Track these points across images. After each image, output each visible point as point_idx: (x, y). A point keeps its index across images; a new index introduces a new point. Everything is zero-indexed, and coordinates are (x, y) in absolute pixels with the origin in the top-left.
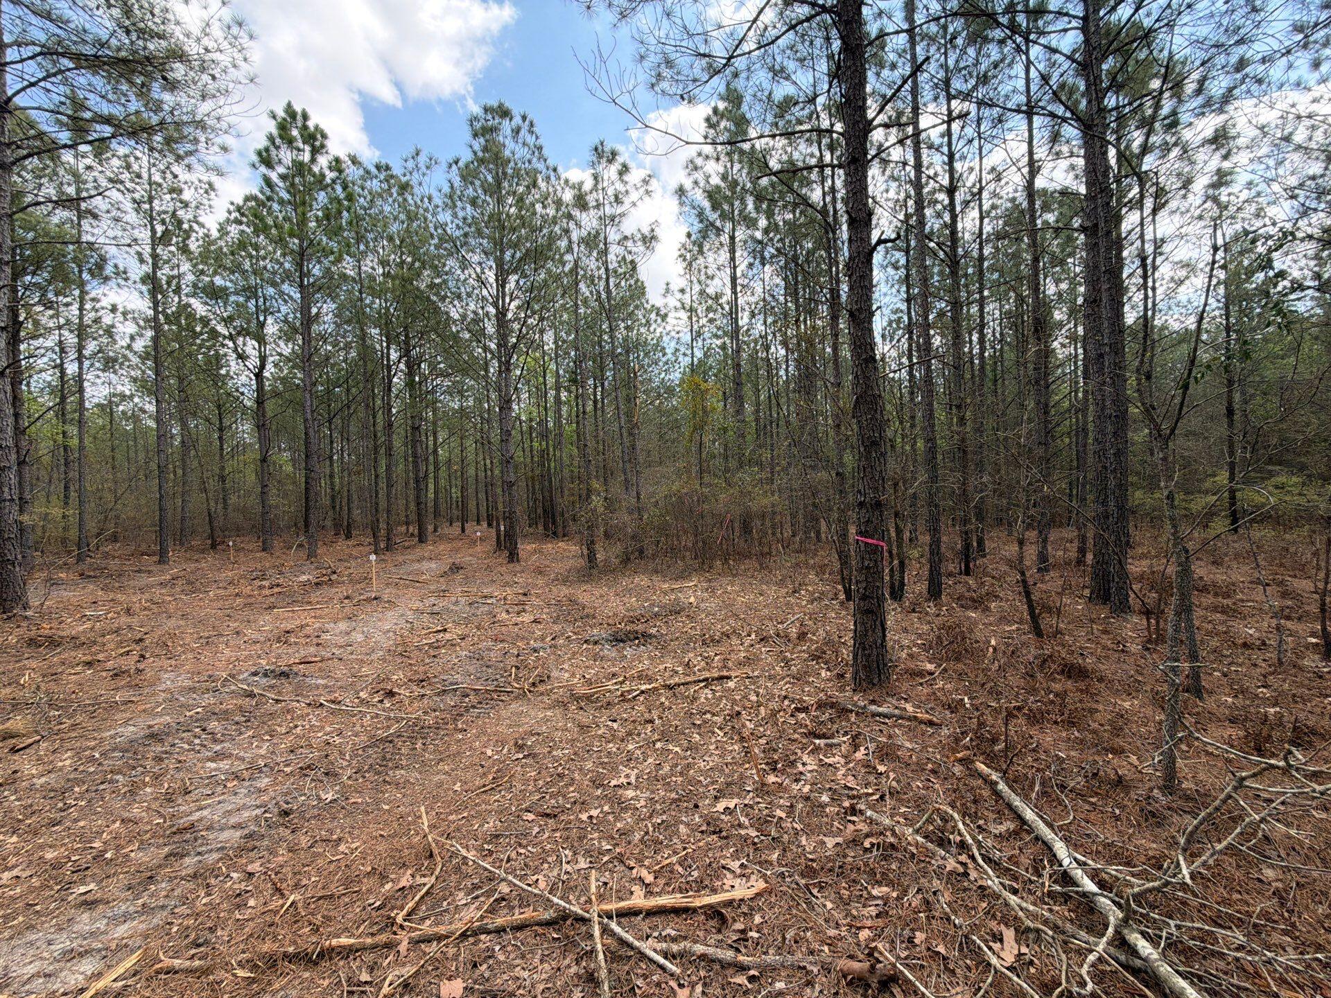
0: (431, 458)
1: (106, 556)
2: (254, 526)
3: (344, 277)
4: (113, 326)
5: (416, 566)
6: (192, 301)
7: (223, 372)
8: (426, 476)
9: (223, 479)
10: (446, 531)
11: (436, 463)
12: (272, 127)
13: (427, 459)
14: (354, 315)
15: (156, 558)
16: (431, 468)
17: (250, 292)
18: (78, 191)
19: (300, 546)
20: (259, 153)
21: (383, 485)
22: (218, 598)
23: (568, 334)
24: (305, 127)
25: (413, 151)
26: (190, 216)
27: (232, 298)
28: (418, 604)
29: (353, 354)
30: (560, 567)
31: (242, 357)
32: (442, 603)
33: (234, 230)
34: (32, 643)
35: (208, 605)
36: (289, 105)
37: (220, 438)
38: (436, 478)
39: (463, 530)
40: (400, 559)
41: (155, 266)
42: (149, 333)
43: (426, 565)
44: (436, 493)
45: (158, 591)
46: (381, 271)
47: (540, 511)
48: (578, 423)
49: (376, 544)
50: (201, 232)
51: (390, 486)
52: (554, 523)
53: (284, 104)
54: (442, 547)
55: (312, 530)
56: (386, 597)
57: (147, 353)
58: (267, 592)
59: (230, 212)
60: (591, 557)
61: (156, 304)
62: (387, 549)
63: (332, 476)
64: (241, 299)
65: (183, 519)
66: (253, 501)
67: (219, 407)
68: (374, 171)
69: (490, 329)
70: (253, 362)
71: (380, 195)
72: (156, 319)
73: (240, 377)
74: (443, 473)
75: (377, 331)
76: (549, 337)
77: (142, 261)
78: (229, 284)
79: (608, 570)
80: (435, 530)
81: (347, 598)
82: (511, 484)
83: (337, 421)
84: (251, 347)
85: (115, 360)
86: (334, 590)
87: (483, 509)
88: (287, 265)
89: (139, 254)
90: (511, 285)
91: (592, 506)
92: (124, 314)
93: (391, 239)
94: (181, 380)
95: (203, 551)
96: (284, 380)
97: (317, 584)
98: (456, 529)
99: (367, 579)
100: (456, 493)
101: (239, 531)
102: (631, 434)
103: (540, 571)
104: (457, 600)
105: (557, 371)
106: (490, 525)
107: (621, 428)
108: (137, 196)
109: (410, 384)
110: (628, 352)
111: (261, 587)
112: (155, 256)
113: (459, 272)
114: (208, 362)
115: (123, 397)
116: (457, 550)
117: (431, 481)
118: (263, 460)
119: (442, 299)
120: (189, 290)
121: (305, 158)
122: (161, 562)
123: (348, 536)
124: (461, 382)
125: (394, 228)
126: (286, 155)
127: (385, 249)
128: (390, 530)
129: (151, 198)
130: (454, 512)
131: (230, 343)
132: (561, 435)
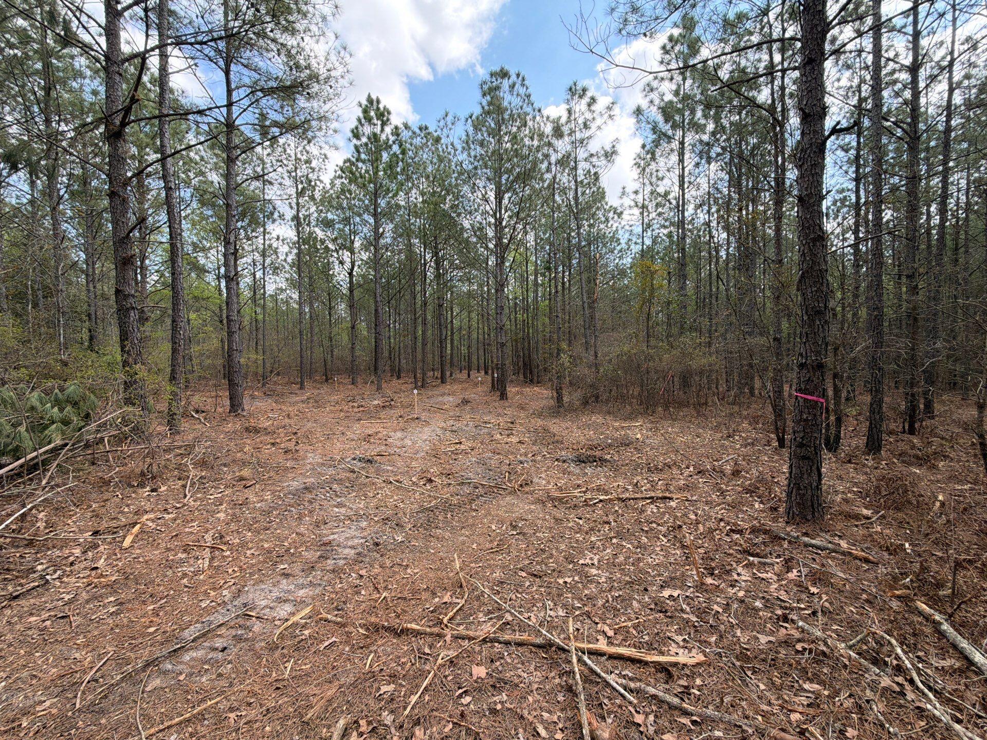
0: (449, 326)
1: (275, 383)
2: (347, 369)
3: (398, 206)
4: (277, 248)
5: (440, 399)
6: (316, 229)
7: (331, 272)
8: (446, 337)
9: (331, 339)
10: (459, 376)
11: (452, 326)
12: (359, 113)
13: (446, 327)
14: (404, 232)
15: (298, 386)
16: (449, 333)
17: (347, 221)
18: (263, 170)
19: (372, 382)
20: (352, 131)
21: (419, 344)
22: (332, 412)
23: (544, 234)
24: (378, 109)
25: (443, 113)
26: (315, 177)
27: (337, 226)
28: (443, 424)
29: (403, 257)
30: (536, 405)
31: (342, 263)
32: (458, 425)
33: (338, 182)
34: (247, 430)
35: (326, 415)
36: (369, 96)
37: (330, 314)
38: (452, 340)
39: (469, 376)
40: (430, 393)
41: (298, 211)
42: (295, 251)
43: (446, 399)
44: (452, 349)
45: (301, 405)
46: (421, 200)
47: (521, 364)
48: (550, 299)
49: (416, 383)
50: (321, 186)
51: (424, 344)
52: (531, 373)
53: (366, 96)
54: (456, 387)
55: (379, 372)
56: (423, 418)
57: (293, 263)
58: (356, 410)
59: (336, 172)
60: (559, 399)
61: (298, 233)
62: (422, 386)
63: (389, 338)
64: (341, 226)
65: (311, 363)
66: (347, 352)
67: (329, 294)
68: (418, 131)
69: (490, 233)
70: (348, 265)
71: (422, 148)
72: (298, 242)
73: (340, 275)
74: (456, 337)
75: (417, 241)
76: (531, 237)
77: (291, 208)
78: (335, 217)
79: (571, 409)
80: (451, 375)
81: (401, 417)
82: (503, 345)
83: (393, 302)
84: (346, 255)
85: (278, 268)
86: (393, 411)
87: (482, 362)
88: (367, 202)
89: (290, 203)
90: (505, 201)
91: (561, 361)
92: (283, 240)
93: (427, 177)
94: (310, 278)
95: (321, 383)
96: (363, 276)
97: (383, 407)
98: (464, 375)
99: (411, 405)
100: (464, 350)
101: (339, 372)
102: (590, 307)
103: (522, 408)
104: (467, 423)
105: (536, 262)
106: (486, 373)
107: (584, 303)
108: (289, 168)
109: (438, 276)
110: (589, 244)
111: (353, 407)
112: (298, 204)
113: (470, 195)
114: (324, 267)
115: (282, 290)
116: (466, 389)
117: (449, 341)
118: (353, 327)
119: (459, 215)
120: (314, 223)
121: (378, 129)
122: (301, 388)
123: (399, 377)
124: (469, 273)
125: (430, 169)
126: (367, 130)
127: (424, 184)
128: (424, 374)
129: (296, 168)
130: (463, 363)
131: (335, 254)
132: (537, 309)
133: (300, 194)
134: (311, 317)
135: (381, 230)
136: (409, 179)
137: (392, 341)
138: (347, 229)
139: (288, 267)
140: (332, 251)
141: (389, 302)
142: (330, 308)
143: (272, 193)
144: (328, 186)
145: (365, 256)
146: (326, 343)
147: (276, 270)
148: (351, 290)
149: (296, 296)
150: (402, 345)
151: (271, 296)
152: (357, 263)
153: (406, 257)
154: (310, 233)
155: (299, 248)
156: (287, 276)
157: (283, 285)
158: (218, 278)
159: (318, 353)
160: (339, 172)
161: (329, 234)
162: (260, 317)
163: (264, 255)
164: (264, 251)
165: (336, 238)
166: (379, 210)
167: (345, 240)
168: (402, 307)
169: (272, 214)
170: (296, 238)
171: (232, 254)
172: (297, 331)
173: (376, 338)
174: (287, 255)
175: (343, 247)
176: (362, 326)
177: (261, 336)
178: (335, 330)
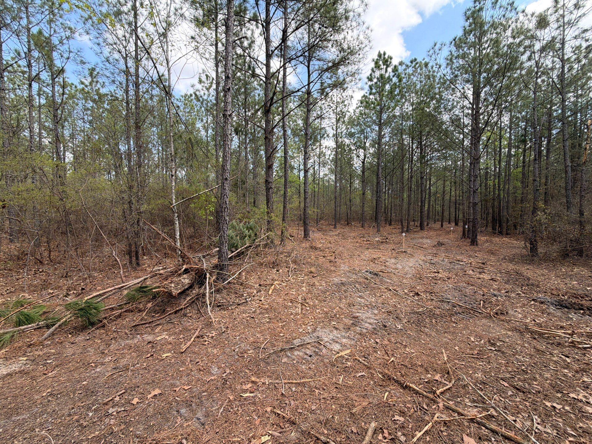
1: (322, 224)
2: (359, 218)
3: (395, 116)
4: (325, 153)
5: (421, 240)
6: (345, 139)
7: (352, 163)
8: (425, 199)
9: (350, 201)
10: (433, 225)
11: (430, 191)
12: (373, 65)
13: (426, 192)
14: (399, 132)
15: (333, 227)
16: (427, 196)
17: (362, 131)
18: (321, 113)
20: (368, 78)
22: (352, 242)
24: (384, 58)
26: (346, 110)
27: (356, 135)
28: (423, 258)
29: (396, 148)
30: (504, 252)
31: (358, 156)
32: (435, 260)
33: (358, 111)
34: (311, 247)
35: (349, 244)
36: (379, 52)
37: (350, 186)
38: (429, 201)
39: (442, 226)
40: (413, 236)
41: (336, 131)
42: (334, 153)
43: (425, 241)
44: (429, 207)
45: (336, 237)
46: (411, 108)
47: (490, 218)
48: (524, 166)
49: (402, 228)
50: (349, 114)
51: (409, 204)
52: (500, 226)
53: (377, 53)
54: (431, 233)
55: (378, 221)
56: (409, 252)
57: (333, 160)
58: (365, 242)
59: (357, 104)
61: (336, 143)
62: (407, 231)
64: (359, 135)
65: (340, 214)
66: (359, 209)
67: (350, 175)
68: (409, 64)
69: (467, 121)
70: (362, 157)
71: (412, 74)
73: (357, 164)
74: (432, 199)
75: (407, 136)
76: (506, 119)
77: (333, 129)
78: (356, 131)
81: (393, 249)
82: (475, 204)
83: (388, 177)
84: (361, 152)
86: (388, 246)
87: (453, 216)
88: (374, 118)
89: (333, 127)
90: (482, 95)
92: (328, 148)
93: (416, 93)
94: (341, 167)
95: (345, 226)
96: (371, 163)
97: (382, 242)
98: (438, 225)
99: (400, 243)
100: (439, 208)
101: (354, 219)
103: (492, 253)
104: (442, 258)
105: (510, 138)
106: (456, 224)
109: (421, 158)
111: (363, 241)
112: (337, 127)
114: (348, 160)
115: (326, 175)
116: (440, 235)
117: (427, 202)
118: (364, 194)
119: (440, 113)
120: (344, 136)
121: (383, 72)
122: (335, 228)
123: (390, 224)
124: (446, 153)
125: (418, 87)
126: (377, 74)
127: (414, 99)
128: (408, 223)
129: (337, 107)
130: (437, 217)
131: (355, 152)
132: (509, 175)
133: (338, 121)
134: (340, 189)
135: (383, 133)
136: (403, 96)
137: (386, 201)
138: (362, 136)
139: (329, 162)
140: (353, 150)
141: (386, 178)
142: (351, 183)
143: (325, 123)
144: (353, 114)
145: (372, 150)
146: (348, 203)
147: (324, 164)
148: (363, 172)
149: (333, 177)
150: (393, 205)
151: (321, 178)
152: (367, 156)
153: (398, 148)
154: (342, 142)
155: (336, 152)
156: (329, 167)
157: (327, 172)
158: (299, 171)
159: (343, 208)
160: (359, 104)
161: (352, 141)
162: (316, 190)
163: (319, 157)
164: (320, 155)
165: (356, 143)
166: (382, 121)
167: (361, 143)
168: (395, 180)
169: (324, 135)
170: (335, 146)
171: (306, 159)
172: (333, 197)
173: (377, 200)
174: (330, 156)
175: (360, 147)
176: (369, 193)
177: (316, 199)
178: (353, 196)
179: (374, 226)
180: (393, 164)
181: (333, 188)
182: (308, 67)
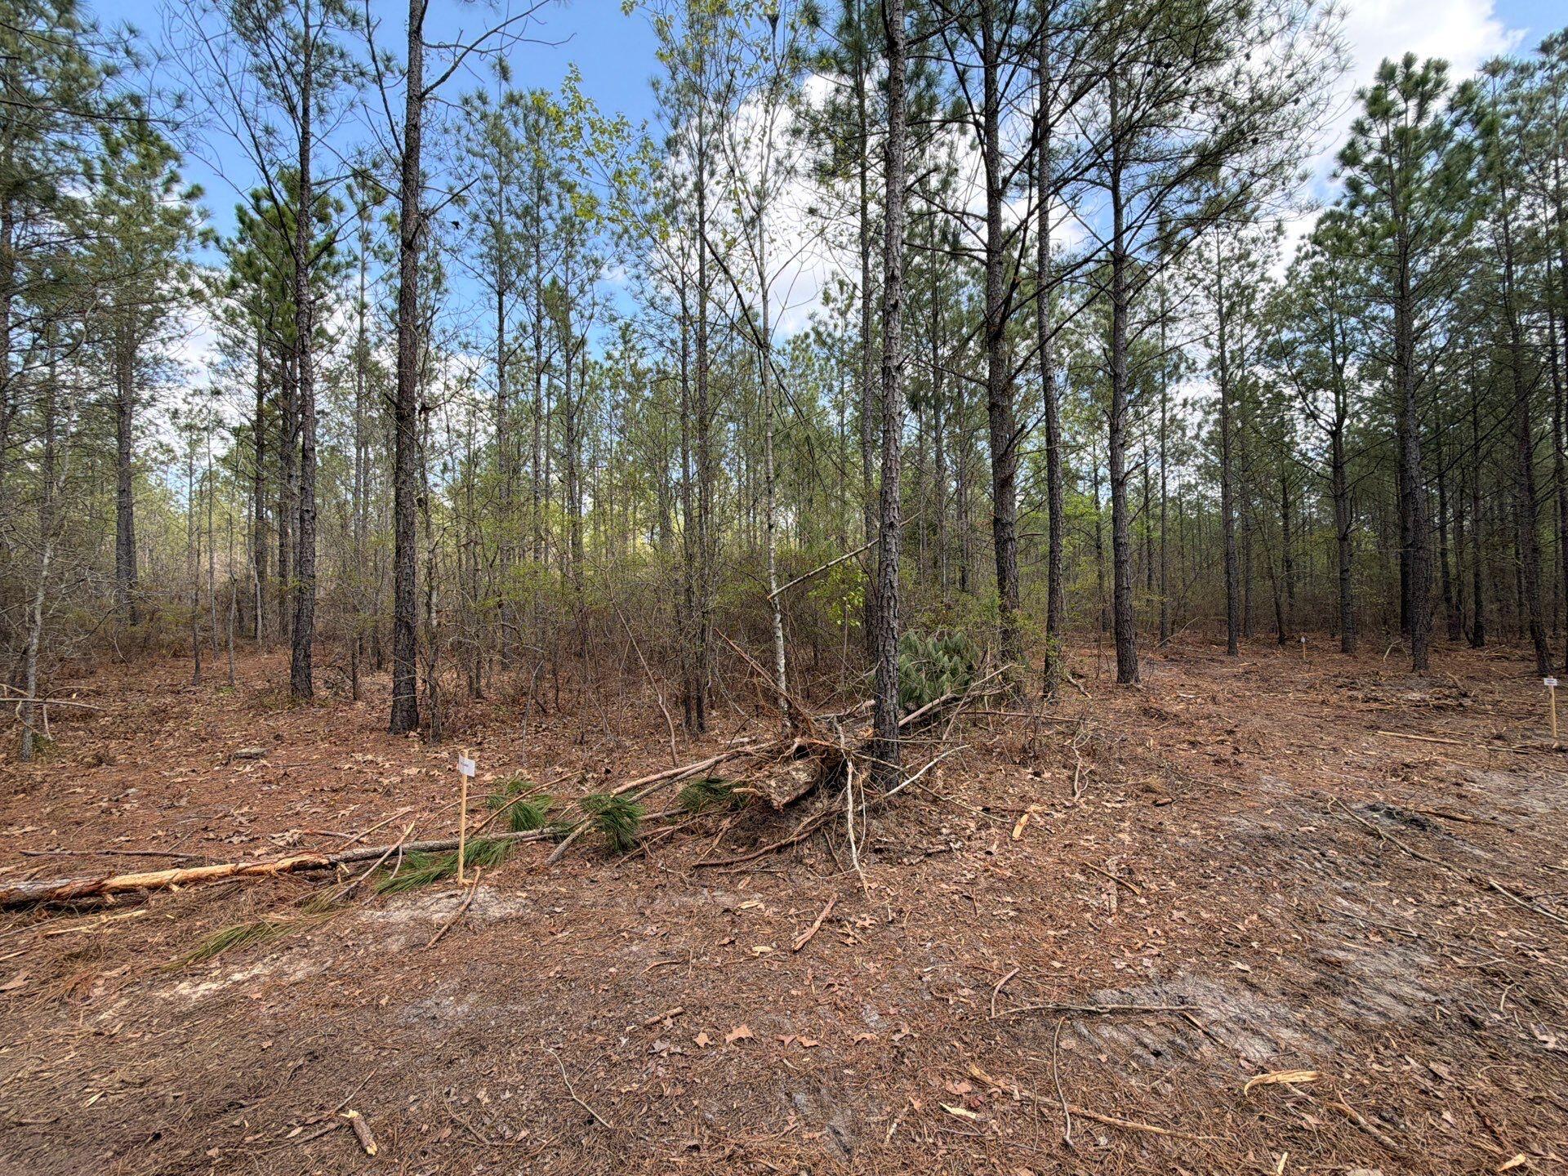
1: (1181, 642)
2: (1328, 621)
4: (1183, 420)
6: (1257, 369)
9: (1288, 563)
15: (1224, 648)
17: (1325, 333)
18: (1163, 303)
27: (1302, 349)
31: (1313, 416)
34: (1146, 712)
41: (1221, 348)
42: (1216, 417)
45: (1236, 685)
55: (1417, 630)
57: (1212, 438)
61: (1222, 384)
64: (1311, 347)
65: (1247, 609)
67: (1283, 481)
70: (1328, 418)
72: (1222, 400)
73: (1310, 440)
77: (1210, 346)
78: (1298, 334)
84: (1326, 401)
85: (1184, 452)
88: (1376, 279)
95: (1270, 646)
96: (1368, 433)
97: (1438, 708)
99: (1535, 714)
108: (1207, 283)
112: (1221, 336)
114: (1272, 432)
118: (1343, 538)
120: (1252, 359)
122: (1230, 653)
123: (1477, 642)
133: (1224, 318)
134: (1246, 527)
135: (1416, 323)
137: (1451, 559)
138: (1325, 349)
139: (1199, 447)
140: (1291, 398)
141: (1441, 476)
142: (1286, 506)
143: (1177, 336)
144: (1283, 282)
145: (1368, 390)
146: (1279, 571)
147: (1181, 456)
148: (1337, 464)
149: (1216, 492)
151: (1173, 499)
152: (1350, 410)
154: (1244, 379)
155: (1224, 412)
156: (1201, 461)
158: (1096, 483)
159: (1262, 589)
160: (1309, 248)
161: (1284, 369)
162: (1157, 534)
163: (1162, 435)
164: (1163, 429)
165: (1300, 373)
166: (1413, 283)
167: (1321, 370)
168: (1486, 479)
169: (1177, 367)
170: (1220, 395)
171: (1117, 444)
172: (1217, 553)
173: (1404, 558)
175: (1319, 384)
176: (1365, 535)
177: (1156, 565)
178: (1297, 546)
179: (1396, 650)
180: (1475, 423)
181: (1218, 527)
182: (1115, 190)
